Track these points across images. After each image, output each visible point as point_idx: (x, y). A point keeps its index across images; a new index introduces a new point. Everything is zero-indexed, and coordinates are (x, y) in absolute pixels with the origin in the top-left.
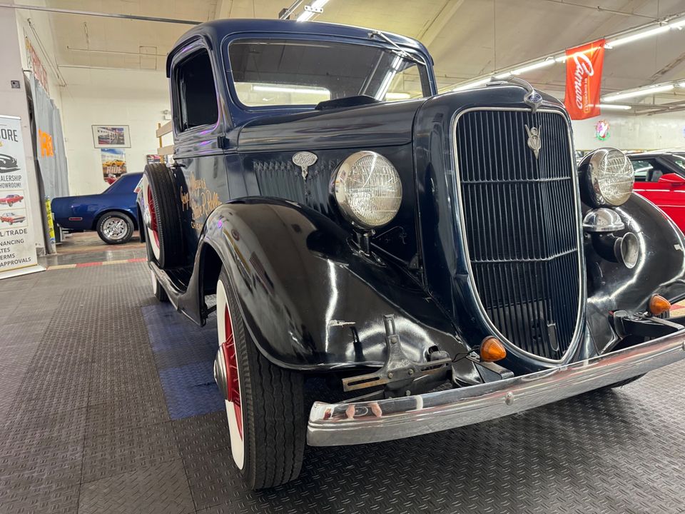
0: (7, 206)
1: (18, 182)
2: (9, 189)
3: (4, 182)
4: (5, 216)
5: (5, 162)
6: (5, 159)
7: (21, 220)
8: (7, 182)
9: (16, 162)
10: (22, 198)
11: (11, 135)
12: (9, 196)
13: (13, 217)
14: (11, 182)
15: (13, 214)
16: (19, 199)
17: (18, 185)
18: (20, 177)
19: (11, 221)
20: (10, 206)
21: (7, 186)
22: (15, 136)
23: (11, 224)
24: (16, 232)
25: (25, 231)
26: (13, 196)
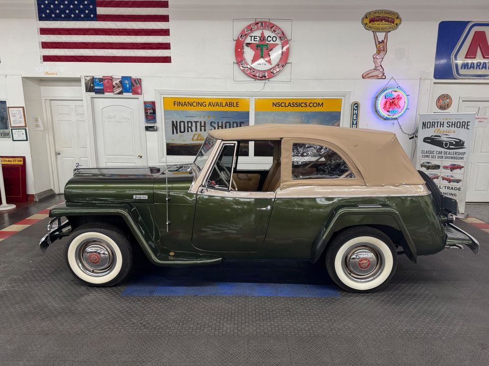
0: (449, 171)
1: (462, 156)
2: (453, 160)
3: (450, 156)
4: (446, 177)
5: (454, 143)
6: (454, 141)
7: (458, 181)
8: (452, 156)
9: (464, 143)
10: (463, 167)
11: (464, 126)
12: (452, 165)
13: (452, 178)
14: (456, 156)
15: (452, 176)
16: (460, 167)
17: (461, 158)
18: (465, 153)
19: (450, 181)
20: (451, 171)
21: (452, 158)
22: (467, 125)
23: (450, 182)
24: (452, 188)
25: (459, 189)
26: (455, 165)
